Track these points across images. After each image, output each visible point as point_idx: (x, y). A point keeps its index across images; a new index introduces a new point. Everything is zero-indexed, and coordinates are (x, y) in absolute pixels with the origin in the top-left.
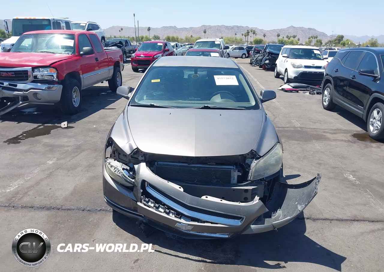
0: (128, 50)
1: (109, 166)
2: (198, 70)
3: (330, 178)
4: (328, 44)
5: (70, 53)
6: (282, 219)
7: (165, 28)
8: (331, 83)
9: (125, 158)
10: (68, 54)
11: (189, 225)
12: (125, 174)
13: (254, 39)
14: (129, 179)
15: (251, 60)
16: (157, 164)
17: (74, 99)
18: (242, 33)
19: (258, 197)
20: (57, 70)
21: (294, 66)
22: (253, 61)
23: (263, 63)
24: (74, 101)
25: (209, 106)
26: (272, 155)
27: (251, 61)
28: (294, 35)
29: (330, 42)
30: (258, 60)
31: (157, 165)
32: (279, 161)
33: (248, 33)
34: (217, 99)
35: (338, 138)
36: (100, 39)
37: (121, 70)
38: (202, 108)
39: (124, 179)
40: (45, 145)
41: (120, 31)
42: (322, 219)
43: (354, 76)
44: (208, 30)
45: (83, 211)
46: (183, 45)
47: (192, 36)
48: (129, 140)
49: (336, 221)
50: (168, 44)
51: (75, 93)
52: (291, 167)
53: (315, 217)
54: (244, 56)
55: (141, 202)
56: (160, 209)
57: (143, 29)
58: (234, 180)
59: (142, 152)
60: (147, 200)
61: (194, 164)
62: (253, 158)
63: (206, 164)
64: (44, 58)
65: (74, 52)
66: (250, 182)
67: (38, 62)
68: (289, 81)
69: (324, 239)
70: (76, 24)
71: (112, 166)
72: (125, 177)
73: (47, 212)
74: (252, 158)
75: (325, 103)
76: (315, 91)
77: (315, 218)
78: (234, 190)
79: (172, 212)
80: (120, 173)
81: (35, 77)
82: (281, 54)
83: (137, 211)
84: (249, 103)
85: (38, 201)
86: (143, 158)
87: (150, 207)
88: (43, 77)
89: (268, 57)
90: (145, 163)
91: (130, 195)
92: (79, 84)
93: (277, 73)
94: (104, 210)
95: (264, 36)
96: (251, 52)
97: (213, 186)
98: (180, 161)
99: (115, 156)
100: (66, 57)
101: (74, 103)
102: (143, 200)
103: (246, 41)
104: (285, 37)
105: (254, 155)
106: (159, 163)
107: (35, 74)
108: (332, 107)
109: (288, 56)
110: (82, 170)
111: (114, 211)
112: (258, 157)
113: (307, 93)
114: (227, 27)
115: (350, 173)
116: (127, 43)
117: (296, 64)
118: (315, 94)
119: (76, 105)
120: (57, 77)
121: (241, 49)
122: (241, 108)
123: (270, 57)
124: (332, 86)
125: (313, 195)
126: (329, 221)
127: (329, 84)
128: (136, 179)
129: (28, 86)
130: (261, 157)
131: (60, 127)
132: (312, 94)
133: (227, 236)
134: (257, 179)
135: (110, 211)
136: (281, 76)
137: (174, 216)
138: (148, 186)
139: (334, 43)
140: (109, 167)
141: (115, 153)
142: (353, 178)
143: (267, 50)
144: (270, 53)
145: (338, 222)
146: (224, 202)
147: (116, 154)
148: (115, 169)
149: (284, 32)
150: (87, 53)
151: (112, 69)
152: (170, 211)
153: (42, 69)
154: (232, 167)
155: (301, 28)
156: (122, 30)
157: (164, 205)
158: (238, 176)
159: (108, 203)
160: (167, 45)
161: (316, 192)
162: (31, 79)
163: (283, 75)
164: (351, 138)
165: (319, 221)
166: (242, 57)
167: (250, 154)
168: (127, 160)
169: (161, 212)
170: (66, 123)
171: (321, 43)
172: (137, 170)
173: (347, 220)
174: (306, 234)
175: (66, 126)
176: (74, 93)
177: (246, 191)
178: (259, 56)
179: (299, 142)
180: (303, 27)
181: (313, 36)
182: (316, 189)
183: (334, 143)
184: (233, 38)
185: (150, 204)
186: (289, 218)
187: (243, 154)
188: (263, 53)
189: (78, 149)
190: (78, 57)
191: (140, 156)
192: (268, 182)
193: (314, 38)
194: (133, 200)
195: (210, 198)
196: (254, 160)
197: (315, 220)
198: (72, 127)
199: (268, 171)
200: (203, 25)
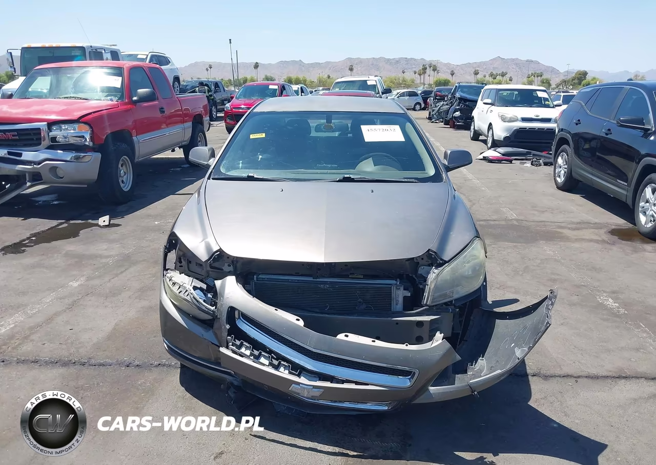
0: (219, 99)
1: (170, 284)
2: (334, 116)
3: (572, 304)
4: (561, 85)
5: (115, 99)
6: (487, 375)
7: (284, 64)
8: (568, 144)
9: (198, 270)
10: (111, 100)
11: (315, 387)
12: (198, 298)
13: (435, 79)
14: (204, 306)
15: (430, 113)
16: (257, 278)
17: (121, 177)
18: (414, 70)
19: (441, 333)
20: (91, 127)
21: (504, 119)
22: (434, 113)
23: (450, 116)
24: (123, 181)
25: (352, 176)
26: (467, 258)
27: (430, 115)
28: (503, 72)
29: (565, 82)
30: (441, 112)
31: (257, 280)
32: (479, 269)
33: (425, 69)
34: (368, 167)
35: (584, 237)
36: (171, 80)
37: (205, 130)
38: (339, 181)
39: (196, 305)
40: (67, 255)
41: (207, 70)
42: (560, 376)
43: (609, 130)
44: (356, 66)
45: (127, 368)
46: (314, 90)
47: (329, 77)
48: (205, 236)
49: (585, 379)
50: (286, 87)
51: (124, 167)
52: (502, 287)
53: (548, 372)
54: (418, 107)
55: (227, 347)
56: (262, 360)
57: (246, 65)
58: (398, 305)
59: (229, 256)
60: (238, 343)
61: (324, 277)
62: (431, 265)
63: (346, 277)
64: (70, 107)
65: (121, 98)
66: (426, 309)
67: (58, 113)
68: (496, 144)
69: (565, 412)
70: (130, 55)
71: (174, 284)
72: (198, 301)
73: (62, 370)
74: (429, 265)
75: (559, 180)
76: (541, 161)
77: (546, 375)
78: (397, 323)
79: (284, 365)
80: (188, 295)
81: (54, 139)
82: (482, 100)
83: (219, 364)
84: (424, 172)
85: (48, 350)
86: (231, 268)
87: (242, 356)
88: (67, 140)
89: (458, 106)
90: (234, 277)
91: (208, 335)
92: (131, 153)
93: (475, 131)
94: (164, 365)
95: (452, 74)
96: (430, 100)
97: (358, 315)
98: (299, 273)
99: (182, 266)
100: (108, 105)
101: (122, 185)
102: (231, 344)
103: (421, 83)
104: (487, 76)
105: (434, 259)
106: (260, 276)
107: (52, 134)
108: (571, 185)
109: (493, 102)
110: (130, 297)
111: (183, 367)
112: (441, 262)
113: (528, 164)
114: (389, 60)
115: (607, 294)
116: (218, 87)
117: (506, 115)
118: (540, 165)
119: (126, 187)
120: (92, 139)
121: (412, 94)
122: (409, 180)
123: (462, 106)
124: (570, 150)
125: (543, 328)
126: (573, 380)
127: (565, 146)
128: (218, 305)
129: (41, 155)
130: (446, 262)
131: (97, 225)
132: (537, 165)
133: (386, 408)
134: (440, 302)
135: (176, 367)
136: (481, 138)
137: (287, 372)
138: (239, 318)
139: (571, 85)
140: (170, 286)
141: (182, 260)
142: (615, 303)
143: (457, 94)
144: (462, 100)
145: (590, 381)
146: (379, 343)
147: (184, 263)
148: (180, 287)
149: (485, 67)
150: (144, 99)
151: (189, 128)
152: (280, 363)
153: (65, 126)
154: (393, 282)
155: (514, 59)
156: (211, 68)
157: (270, 352)
158: (405, 298)
159: (171, 351)
160: (285, 89)
161: (548, 323)
162: (46, 143)
163: (485, 136)
164: (606, 237)
165: (555, 380)
166: (414, 109)
167: (425, 258)
168: (203, 273)
169: (264, 365)
170: (107, 218)
171: (550, 85)
172: (220, 289)
173: (607, 377)
174: (531, 403)
175: (107, 223)
176: (122, 166)
177: (420, 323)
178: (443, 106)
179: (515, 244)
180: (517, 59)
181: (535, 73)
182: (548, 317)
183: (577, 245)
184: (399, 79)
185: (243, 350)
186: (499, 371)
187: (414, 258)
188: (450, 100)
189: (126, 261)
190: (129, 106)
191: (226, 265)
192: (460, 308)
193: (538, 77)
194: (213, 343)
195: (353, 338)
196: (434, 267)
197: (546, 377)
198: (118, 225)
199: (459, 289)
200: (348, 58)
